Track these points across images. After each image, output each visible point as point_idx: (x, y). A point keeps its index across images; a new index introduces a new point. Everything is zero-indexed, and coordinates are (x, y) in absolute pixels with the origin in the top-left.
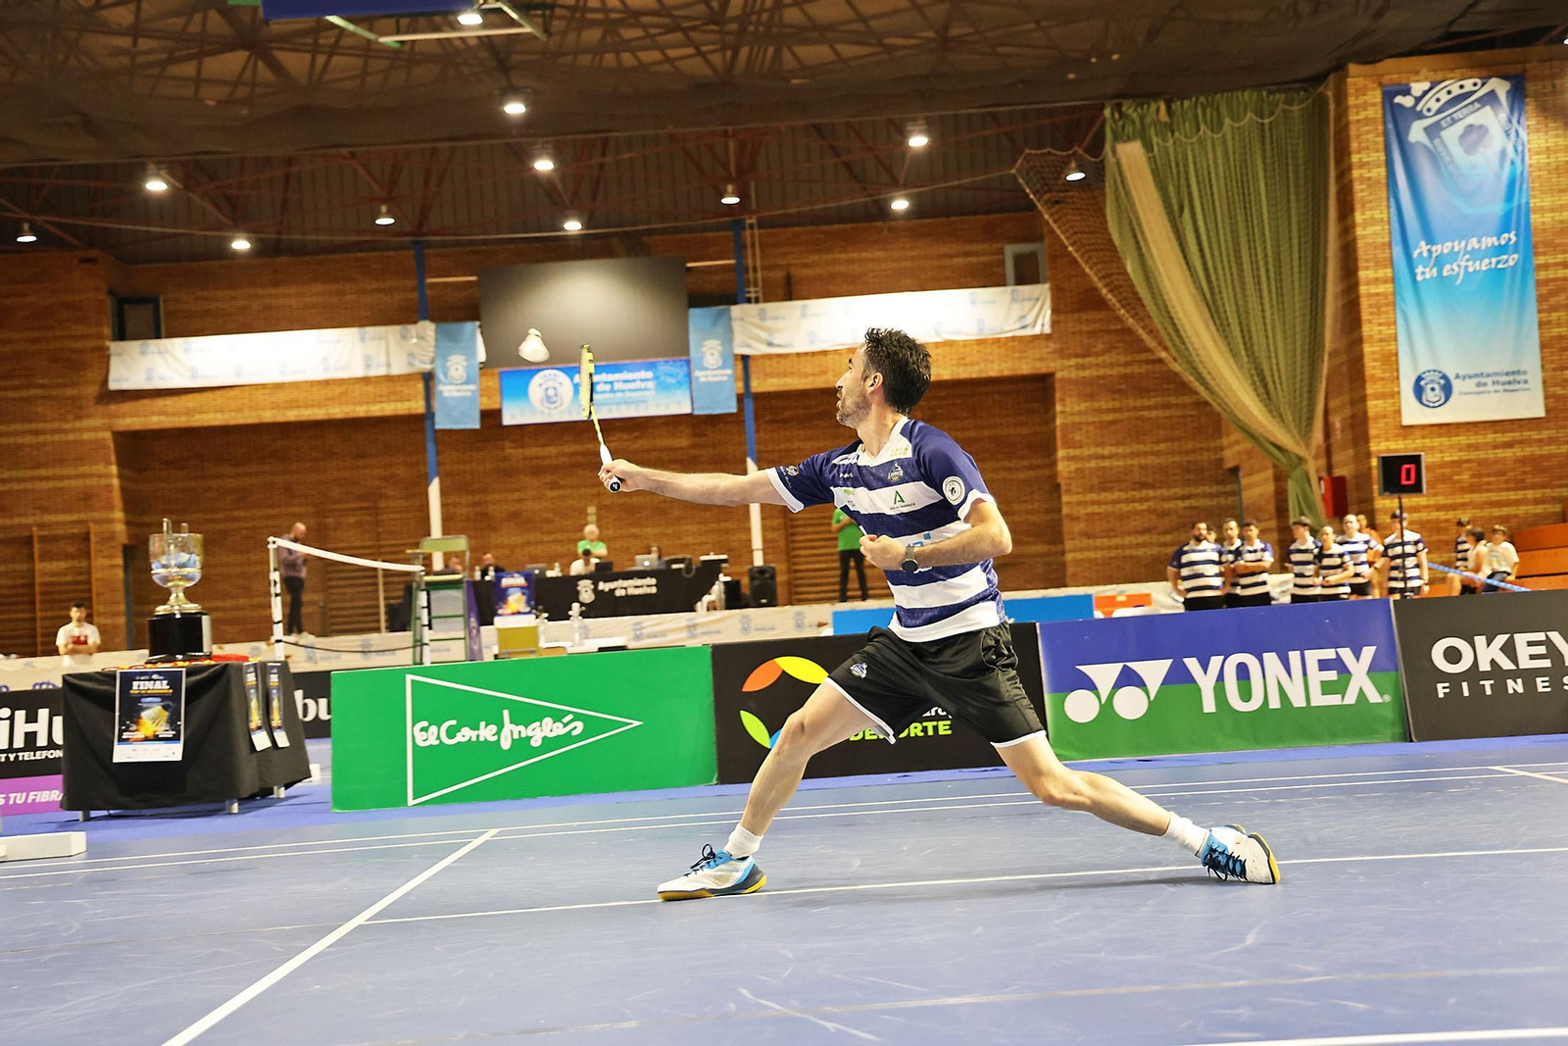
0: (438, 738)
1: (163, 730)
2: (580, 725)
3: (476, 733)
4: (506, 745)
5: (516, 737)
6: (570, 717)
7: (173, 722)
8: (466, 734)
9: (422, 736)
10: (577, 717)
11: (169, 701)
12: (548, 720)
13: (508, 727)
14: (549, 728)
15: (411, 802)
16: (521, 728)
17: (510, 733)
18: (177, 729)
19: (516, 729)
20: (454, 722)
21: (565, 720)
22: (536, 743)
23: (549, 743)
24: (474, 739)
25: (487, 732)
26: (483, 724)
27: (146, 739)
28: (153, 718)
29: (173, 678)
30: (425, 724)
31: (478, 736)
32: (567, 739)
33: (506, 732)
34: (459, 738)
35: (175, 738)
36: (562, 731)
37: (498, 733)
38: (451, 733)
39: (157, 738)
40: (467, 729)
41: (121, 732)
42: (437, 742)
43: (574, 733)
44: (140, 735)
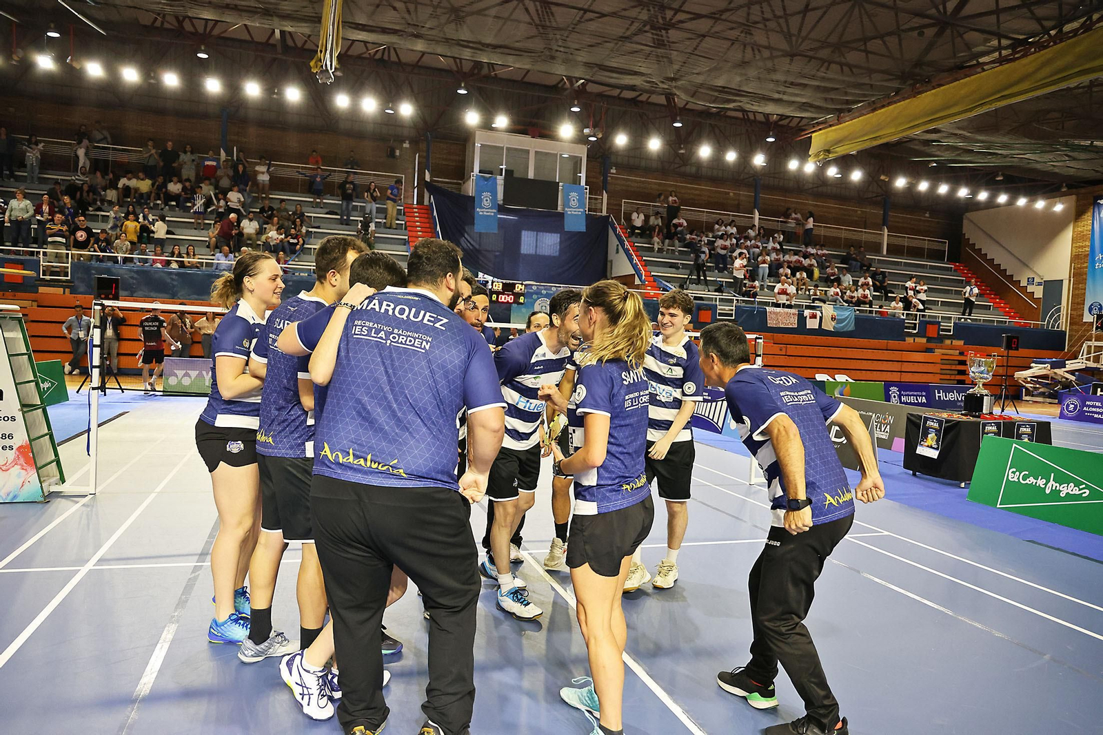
0: (1018, 478)
1: (934, 444)
2: (1088, 492)
3: (1035, 481)
4: (1048, 491)
5: (1054, 488)
6: (1084, 486)
7: (937, 441)
8: (1031, 480)
9: (1012, 476)
10: (1087, 487)
11: (938, 432)
12: (1072, 484)
13: (1052, 482)
14: (1071, 489)
15: (998, 506)
16: (1058, 485)
17: (1052, 484)
18: (938, 444)
19: (1055, 485)
20: (1027, 473)
21: (1081, 487)
22: (1062, 495)
23: (1069, 496)
24: (1034, 484)
25: (1041, 482)
26: (1040, 477)
27: (928, 446)
28: (932, 438)
29: (940, 422)
30: (1014, 470)
31: (1036, 483)
32: (1079, 497)
33: (1049, 485)
34: (1027, 481)
35: (937, 449)
36: (1077, 492)
37: (1046, 484)
38: (1025, 478)
39: (931, 447)
40: (1032, 478)
41: (921, 441)
42: (1017, 480)
43: (1084, 495)
44: (926, 444)
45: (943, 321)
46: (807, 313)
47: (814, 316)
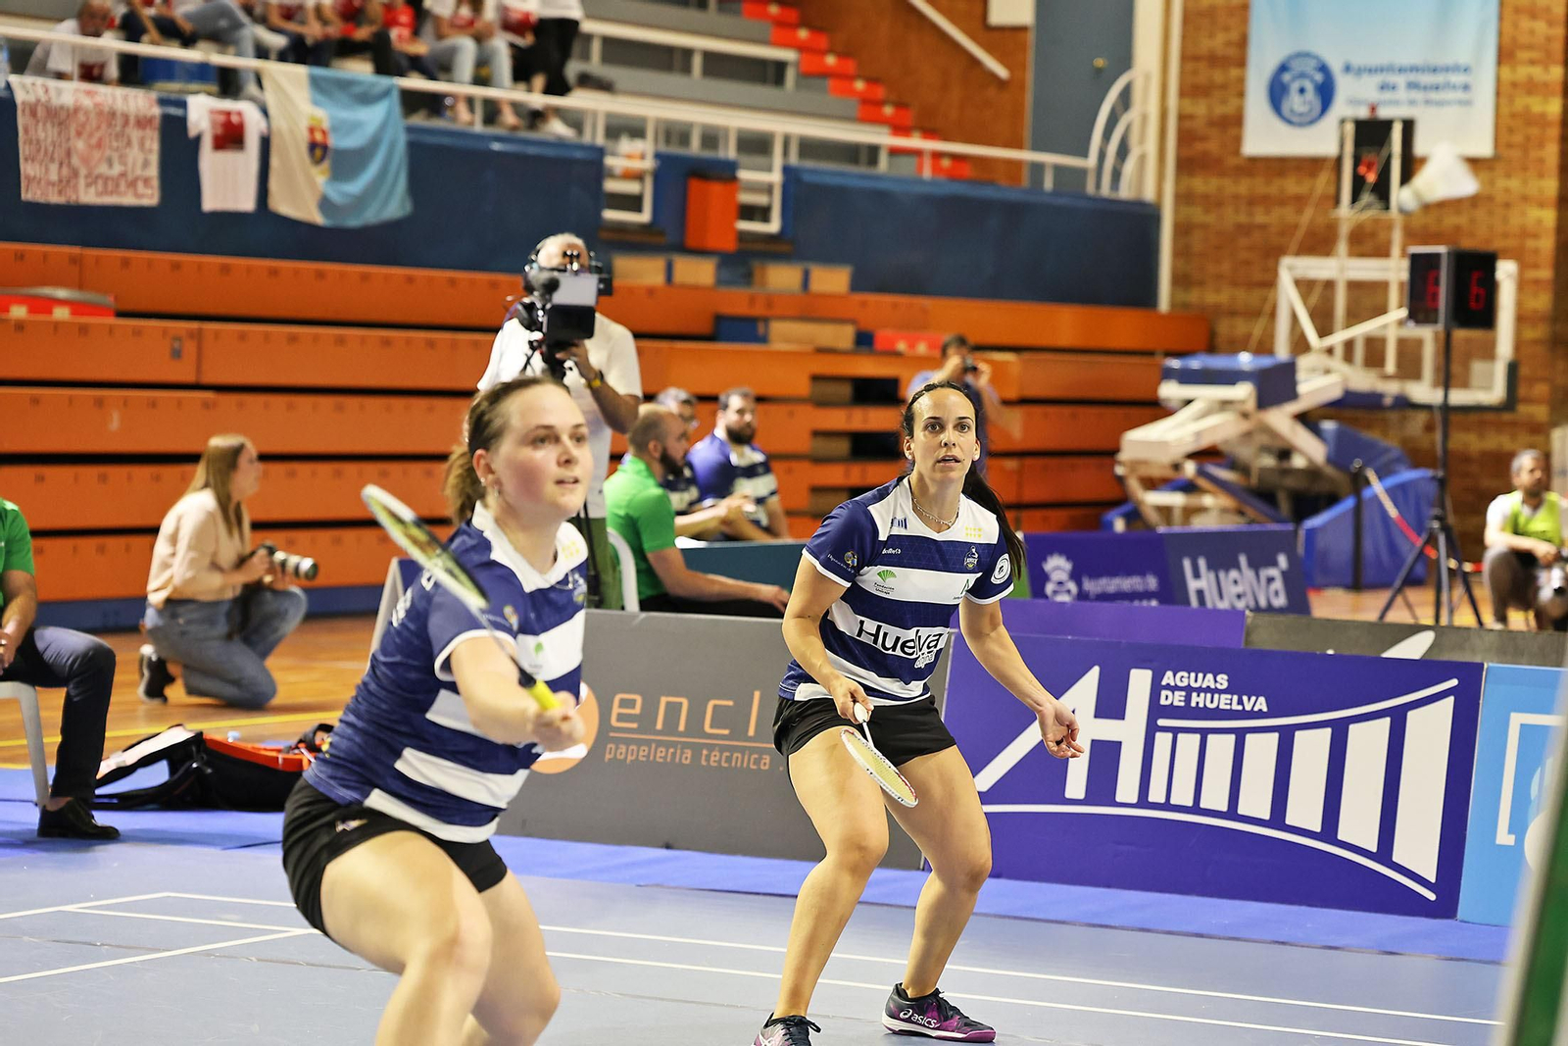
45: (745, 159)
46: (202, 110)
47: (230, 136)
